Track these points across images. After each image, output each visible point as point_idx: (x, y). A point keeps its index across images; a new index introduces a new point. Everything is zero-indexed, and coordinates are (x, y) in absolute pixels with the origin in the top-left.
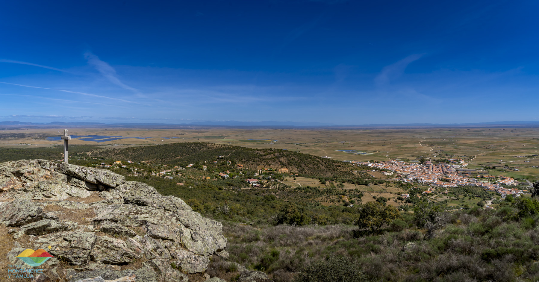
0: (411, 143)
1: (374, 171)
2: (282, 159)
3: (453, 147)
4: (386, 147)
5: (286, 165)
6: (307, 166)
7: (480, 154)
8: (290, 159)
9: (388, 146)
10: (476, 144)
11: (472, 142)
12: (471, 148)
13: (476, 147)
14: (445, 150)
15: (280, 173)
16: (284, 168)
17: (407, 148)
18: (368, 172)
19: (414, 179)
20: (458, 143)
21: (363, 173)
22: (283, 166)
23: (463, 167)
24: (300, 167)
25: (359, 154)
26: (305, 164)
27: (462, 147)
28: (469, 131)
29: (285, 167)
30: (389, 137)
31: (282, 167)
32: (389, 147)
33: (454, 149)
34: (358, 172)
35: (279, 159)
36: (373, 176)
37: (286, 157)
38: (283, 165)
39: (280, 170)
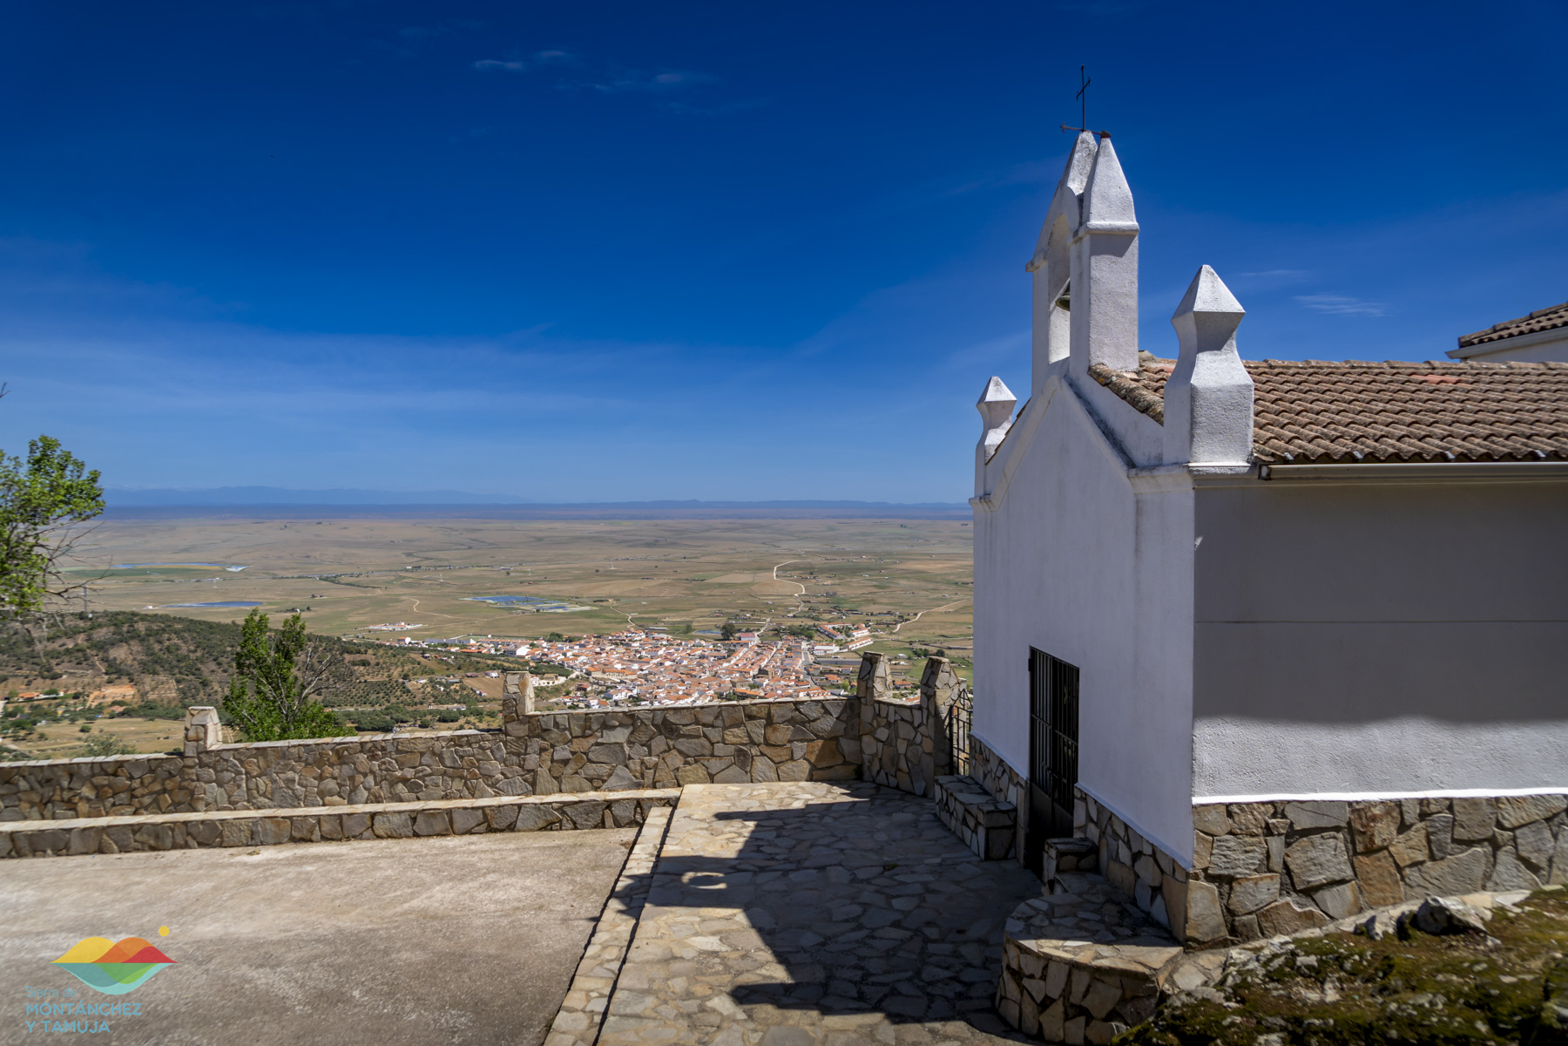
0: (744, 568)
1: (494, 674)
2: (120, 653)
3: (875, 583)
4: (652, 583)
5: (128, 674)
6: (225, 671)
7: (942, 609)
8: (157, 647)
9: (662, 581)
10: (953, 574)
11: (943, 568)
12: (931, 586)
13: (949, 583)
14: (841, 591)
15: (95, 704)
16: (123, 683)
17: (721, 585)
18: (467, 682)
19: (630, 697)
20: (897, 570)
21: (447, 685)
22: (114, 676)
23: (850, 651)
24: (191, 677)
25: (538, 611)
26: (219, 664)
27: (903, 582)
28: (965, 527)
29: (125, 679)
30: (691, 546)
31: (110, 682)
32: (662, 585)
33: (876, 590)
34: (431, 681)
35: (106, 651)
36: (480, 694)
37: (142, 640)
38: (116, 672)
39: (96, 693)
